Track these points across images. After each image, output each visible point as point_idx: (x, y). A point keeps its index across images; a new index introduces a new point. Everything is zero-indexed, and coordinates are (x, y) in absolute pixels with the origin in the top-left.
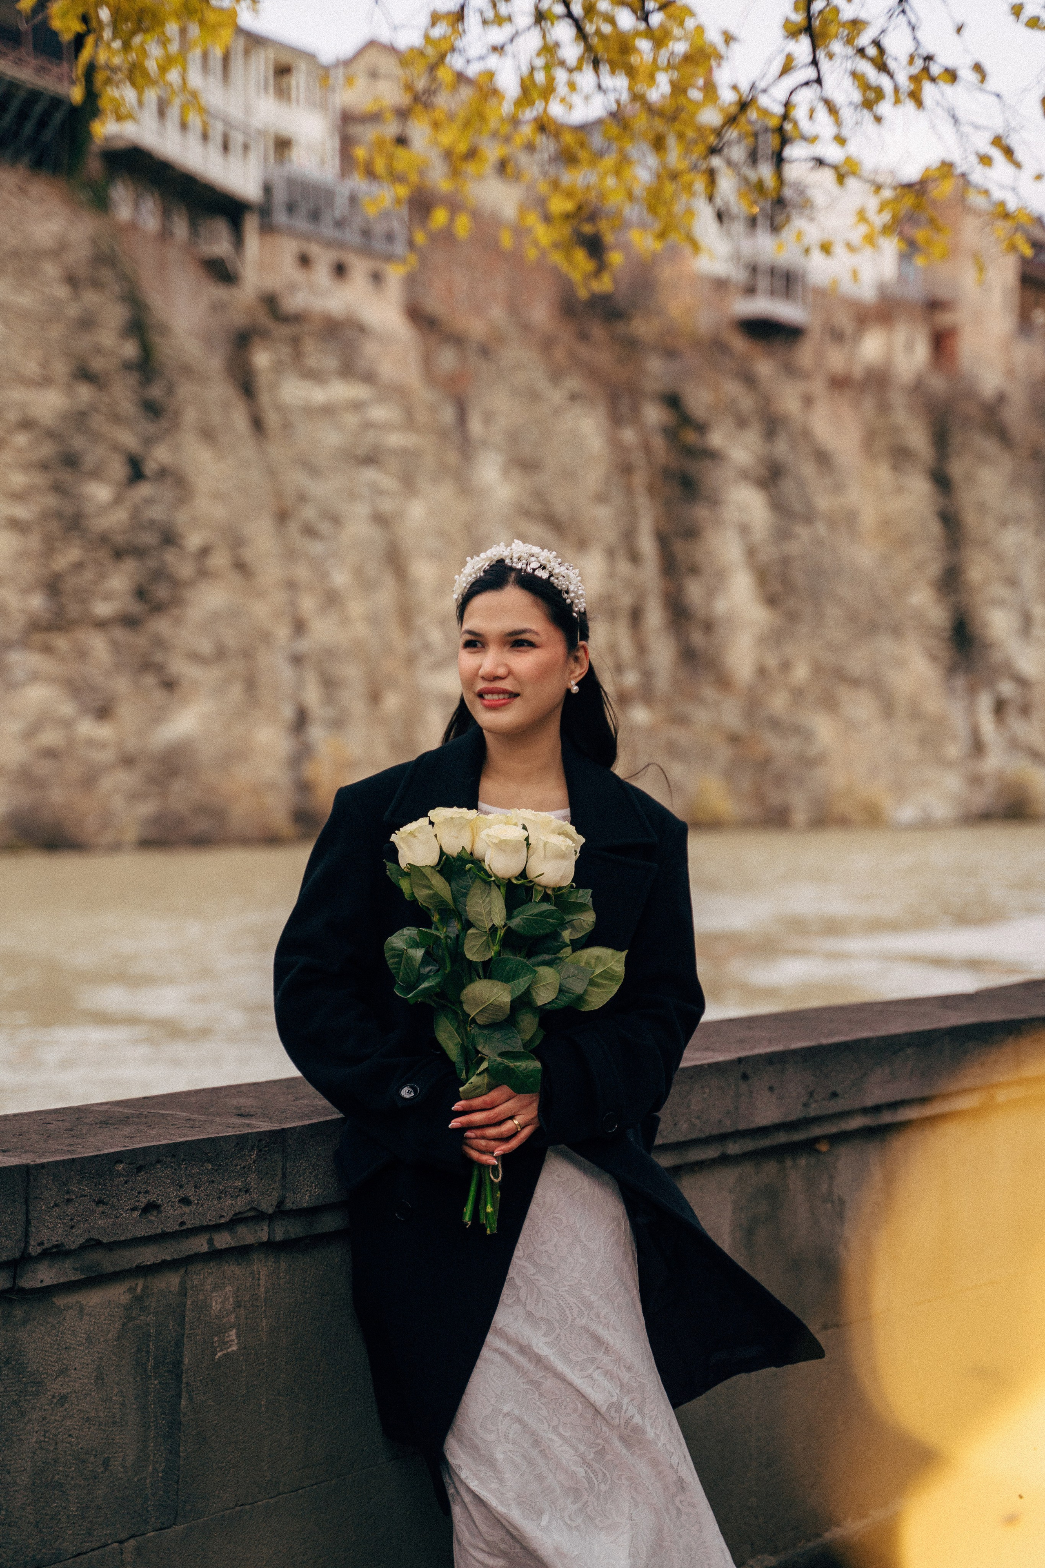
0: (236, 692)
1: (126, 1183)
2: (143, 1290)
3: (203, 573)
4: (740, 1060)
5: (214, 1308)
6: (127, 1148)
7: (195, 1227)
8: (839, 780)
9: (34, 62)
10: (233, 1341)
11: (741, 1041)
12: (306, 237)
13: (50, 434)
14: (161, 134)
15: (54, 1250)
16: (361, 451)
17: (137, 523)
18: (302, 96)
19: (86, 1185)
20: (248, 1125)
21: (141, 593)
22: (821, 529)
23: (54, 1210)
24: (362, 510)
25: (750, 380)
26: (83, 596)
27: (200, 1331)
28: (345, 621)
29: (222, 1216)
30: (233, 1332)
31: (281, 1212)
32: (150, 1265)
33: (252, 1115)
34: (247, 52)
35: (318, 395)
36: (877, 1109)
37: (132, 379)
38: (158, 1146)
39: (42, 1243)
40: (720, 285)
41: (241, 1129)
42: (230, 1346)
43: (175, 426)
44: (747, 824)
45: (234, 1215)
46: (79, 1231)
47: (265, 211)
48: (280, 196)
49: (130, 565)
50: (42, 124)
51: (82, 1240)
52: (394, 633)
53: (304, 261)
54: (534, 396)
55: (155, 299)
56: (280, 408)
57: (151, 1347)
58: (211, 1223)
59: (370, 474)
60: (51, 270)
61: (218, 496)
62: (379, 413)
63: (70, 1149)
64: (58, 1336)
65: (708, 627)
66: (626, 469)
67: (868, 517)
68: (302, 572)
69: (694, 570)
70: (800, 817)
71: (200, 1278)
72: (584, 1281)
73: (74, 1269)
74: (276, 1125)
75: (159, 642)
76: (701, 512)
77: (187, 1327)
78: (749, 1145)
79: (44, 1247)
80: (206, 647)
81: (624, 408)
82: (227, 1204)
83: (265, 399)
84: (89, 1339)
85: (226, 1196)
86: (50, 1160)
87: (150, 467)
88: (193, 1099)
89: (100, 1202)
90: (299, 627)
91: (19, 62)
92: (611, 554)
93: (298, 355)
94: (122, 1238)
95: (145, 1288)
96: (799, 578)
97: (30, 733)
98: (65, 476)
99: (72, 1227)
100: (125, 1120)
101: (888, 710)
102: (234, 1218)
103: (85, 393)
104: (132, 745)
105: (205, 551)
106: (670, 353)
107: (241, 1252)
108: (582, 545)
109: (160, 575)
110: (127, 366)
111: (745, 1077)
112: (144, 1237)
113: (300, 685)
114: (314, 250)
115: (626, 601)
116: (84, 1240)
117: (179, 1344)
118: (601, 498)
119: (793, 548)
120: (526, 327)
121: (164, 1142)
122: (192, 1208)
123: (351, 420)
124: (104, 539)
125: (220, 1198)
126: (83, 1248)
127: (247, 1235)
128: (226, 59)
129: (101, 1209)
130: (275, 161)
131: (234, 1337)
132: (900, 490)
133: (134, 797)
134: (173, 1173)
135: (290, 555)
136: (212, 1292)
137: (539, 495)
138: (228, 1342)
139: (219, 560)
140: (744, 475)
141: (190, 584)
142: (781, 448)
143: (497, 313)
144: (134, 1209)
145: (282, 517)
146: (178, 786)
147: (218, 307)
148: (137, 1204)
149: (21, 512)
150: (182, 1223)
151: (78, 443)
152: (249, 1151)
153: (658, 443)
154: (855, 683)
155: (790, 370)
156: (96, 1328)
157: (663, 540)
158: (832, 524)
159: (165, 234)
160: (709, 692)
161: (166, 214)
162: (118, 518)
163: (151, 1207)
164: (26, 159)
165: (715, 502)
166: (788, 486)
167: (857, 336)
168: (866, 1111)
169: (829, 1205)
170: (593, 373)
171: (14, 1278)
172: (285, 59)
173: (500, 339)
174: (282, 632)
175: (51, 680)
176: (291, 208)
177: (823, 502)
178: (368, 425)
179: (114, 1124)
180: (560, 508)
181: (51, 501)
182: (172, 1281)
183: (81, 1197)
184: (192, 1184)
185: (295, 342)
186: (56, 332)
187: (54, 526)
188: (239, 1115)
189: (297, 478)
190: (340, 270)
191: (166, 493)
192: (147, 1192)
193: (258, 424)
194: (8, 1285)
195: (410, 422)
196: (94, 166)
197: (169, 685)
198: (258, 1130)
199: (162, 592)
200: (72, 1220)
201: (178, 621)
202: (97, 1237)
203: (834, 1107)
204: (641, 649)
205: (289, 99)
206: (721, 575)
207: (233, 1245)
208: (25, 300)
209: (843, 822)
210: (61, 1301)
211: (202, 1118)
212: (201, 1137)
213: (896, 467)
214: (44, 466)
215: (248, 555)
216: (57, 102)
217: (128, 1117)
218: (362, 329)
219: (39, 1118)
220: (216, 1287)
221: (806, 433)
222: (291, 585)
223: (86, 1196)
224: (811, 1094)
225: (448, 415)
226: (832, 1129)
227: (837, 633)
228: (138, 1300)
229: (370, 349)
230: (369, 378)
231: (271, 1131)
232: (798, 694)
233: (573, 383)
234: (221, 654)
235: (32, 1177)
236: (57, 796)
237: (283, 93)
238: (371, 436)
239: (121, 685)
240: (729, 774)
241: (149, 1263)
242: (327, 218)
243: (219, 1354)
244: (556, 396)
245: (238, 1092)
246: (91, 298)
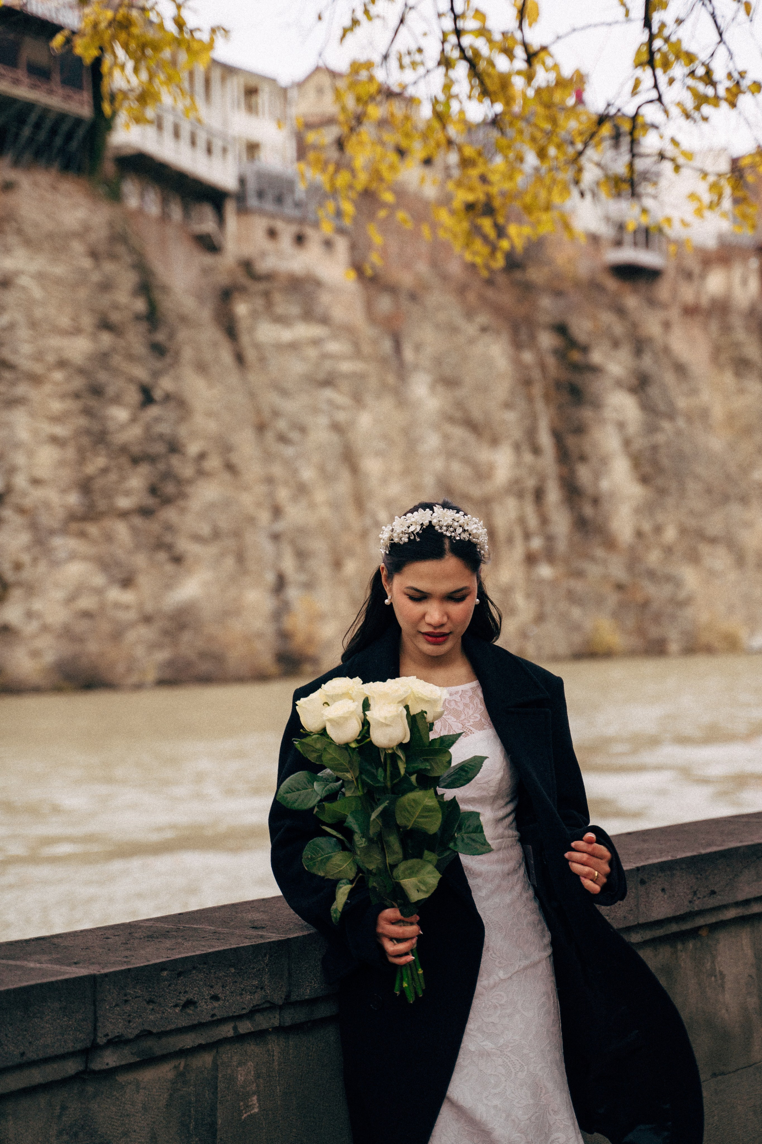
0: (230, 562)
1: (169, 985)
2: (185, 1068)
3: (201, 473)
4: (638, 869)
5: (239, 1079)
6: (170, 959)
7: (223, 1018)
8: (704, 617)
9: (61, 91)
10: (255, 1104)
11: (639, 853)
12: (273, 216)
13: (81, 371)
14: (160, 142)
15: (117, 1040)
16: (321, 376)
17: (149, 436)
18: (266, 109)
19: (139, 989)
20: (262, 937)
21: (153, 490)
22: (681, 423)
23: (116, 1009)
24: (323, 421)
25: (621, 311)
26: (109, 494)
27: (229, 1098)
28: (312, 506)
29: (244, 1008)
30: (255, 1098)
31: (288, 1004)
32: (190, 1049)
33: (263, 928)
34: (223, 79)
35: (286, 335)
36: (747, 902)
37: (142, 327)
38: (193, 957)
39: (107, 1035)
40: (594, 239)
41: (255, 940)
42: (253, 1108)
43: (176, 361)
44: (632, 653)
45: (254, 1007)
46: (135, 1025)
47: (240, 197)
48: (252, 186)
49: (144, 469)
50: (69, 137)
51: (137, 1032)
52: (351, 514)
53: (272, 234)
54: (454, 330)
55: (158, 266)
56: (258, 346)
57: (192, 1112)
58: (236, 1014)
59: (328, 393)
60: (78, 247)
61: (209, 414)
62: (333, 347)
63: (125, 959)
64: (120, 1106)
65: (596, 501)
66: (527, 383)
67: (718, 412)
68: (277, 470)
69: (583, 458)
70: (674, 647)
71: (228, 1057)
72: (523, 1042)
73: (132, 1054)
74: (282, 936)
75: (169, 528)
76: (587, 413)
77: (219, 1095)
78: (648, 935)
79: (109, 1037)
80: (205, 530)
81: (524, 336)
82: (247, 999)
83: (245, 339)
84: (145, 1108)
85: (246, 992)
86: (111, 970)
87: (158, 394)
88: (217, 914)
89: (150, 1002)
90: (277, 512)
91: (51, 92)
92: (517, 448)
93: (269, 304)
94: (167, 1029)
95: (186, 1066)
96: (665, 462)
97: (71, 599)
98: (92, 402)
99: (129, 1022)
100: (165, 934)
101: (740, 561)
102: (253, 1009)
103: (106, 339)
104: (149, 607)
105: (202, 456)
106: (558, 293)
107: (259, 1035)
108: (495, 442)
109: (168, 475)
110: (138, 318)
111: (643, 882)
112: (184, 1027)
113: (279, 556)
114: (280, 225)
115: (531, 483)
116: (139, 1032)
117: (213, 1109)
118: (508, 406)
119: (660, 438)
120: (445, 277)
121: (198, 953)
122: (221, 1003)
123: (312, 353)
124: (124, 449)
125: (241, 994)
126: (138, 1037)
127: (264, 1022)
128: (207, 82)
129: (151, 1007)
130: (248, 159)
131: (255, 1102)
132: (741, 391)
133: (153, 646)
134: (205, 977)
135: (268, 457)
136: (237, 1067)
137: (459, 405)
138: (251, 1105)
139: (213, 463)
140: (619, 384)
141: (190, 482)
142: (647, 362)
143: (422, 267)
144: (176, 1006)
145: (261, 428)
146: (186, 637)
147: (206, 271)
148: (179, 1001)
149: (59, 430)
150: (213, 1015)
151: (102, 377)
152: (262, 957)
153: (551, 361)
154: (713, 541)
155: (652, 303)
156: (150, 1098)
157: (558, 436)
158: (689, 419)
159: (165, 217)
160: (599, 552)
161: (165, 202)
162: (135, 432)
163: (190, 1003)
164: (57, 164)
165: (597, 405)
166: (653, 391)
167: (703, 277)
168: (737, 904)
169: (713, 978)
170: (497, 310)
171: (86, 1063)
172: (252, 83)
173: (426, 287)
174: (264, 516)
175: (85, 558)
176: (261, 194)
177: (682, 403)
178: (325, 356)
179: (157, 938)
180: (477, 414)
181: (82, 421)
182: (207, 1059)
183: (136, 998)
184: (220, 984)
185: (267, 295)
186: (83, 293)
187: (85, 441)
188: (253, 928)
189: (273, 398)
190: (300, 240)
191: (169, 413)
192: (186, 992)
193: (240, 358)
194: (81, 1068)
195: (357, 354)
196: (109, 168)
197: (177, 560)
198: (269, 940)
199: (170, 489)
200: (129, 1015)
201: (183, 511)
202: (148, 1028)
203: (712, 902)
204: (544, 520)
205: (257, 113)
206: (604, 461)
207: (253, 1030)
208: (59, 270)
209: (709, 650)
210: (122, 1078)
211: (226, 930)
212: (226, 948)
213: (738, 374)
214: (77, 396)
215: (235, 458)
216: (78, 121)
217: (168, 932)
218: (318, 283)
219: (100, 933)
220: (240, 1064)
221: (667, 350)
222: (270, 480)
223: (139, 997)
224: (695, 893)
225: (387, 345)
226: (711, 919)
227: (698, 504)
228: (181, 1076)
229: (325, 298)
230: (325, 320)
231: (279, 941)
232: (669, 550)
233: (482, 319)
234: (216, 535)
235: (98, 984)
236: (93, 647)
237: (251, 109)
238: (328, 365)
239: (140, 560)
240: (616, 615)
241: (189, 1047)
242: (289, 201)
243: (245, 1115)
244: (471, 329)
245: (252, 908)
246: (109, 267)
